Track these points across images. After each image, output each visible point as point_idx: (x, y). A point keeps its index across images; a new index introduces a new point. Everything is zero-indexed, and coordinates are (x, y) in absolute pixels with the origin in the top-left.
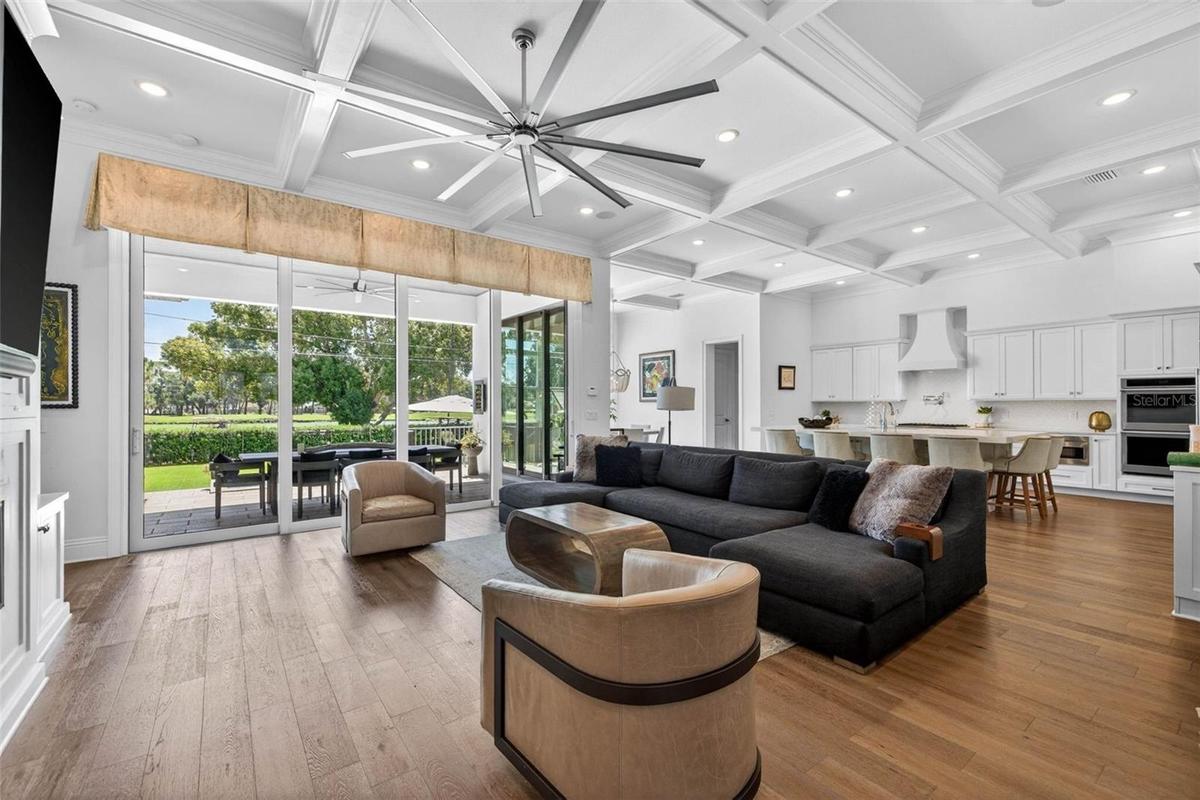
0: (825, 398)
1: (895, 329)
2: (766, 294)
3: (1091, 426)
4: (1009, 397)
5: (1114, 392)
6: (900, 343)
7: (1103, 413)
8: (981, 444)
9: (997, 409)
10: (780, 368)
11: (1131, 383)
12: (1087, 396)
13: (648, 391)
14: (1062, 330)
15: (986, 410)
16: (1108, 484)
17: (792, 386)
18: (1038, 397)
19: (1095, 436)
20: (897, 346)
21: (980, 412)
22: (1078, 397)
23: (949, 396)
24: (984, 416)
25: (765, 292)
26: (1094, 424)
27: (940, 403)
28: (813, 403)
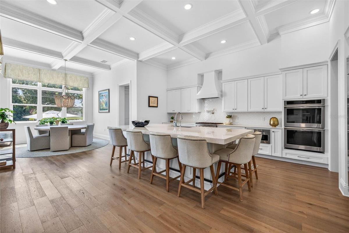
0: (172, 112)
1: (195, 80)
2: (139, 61)
3: (270, 124)
4: (239, 110)
5: (281, 108)
6: (198, 87)
7: (275, 118)
8: (208, 143)
9: (234, 116)
10: (149, 97)
11: (289, 103)
12: (269, 110)
13: (101, 108)
14: (259, 78)
15: (229, 117)
16: (278, 154)
17: (156, 106)
18: (250, 110)
19: (272, 129)
20: (196, 88)
21: (227, 117)
22: (265, 110)
23: (216, 110)
24: (229, 119)
25: (139, 60)
26: (272, 123)
27: (213, 113)
28: (168, 113)
